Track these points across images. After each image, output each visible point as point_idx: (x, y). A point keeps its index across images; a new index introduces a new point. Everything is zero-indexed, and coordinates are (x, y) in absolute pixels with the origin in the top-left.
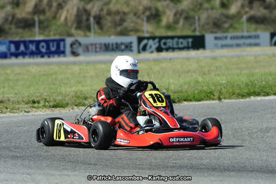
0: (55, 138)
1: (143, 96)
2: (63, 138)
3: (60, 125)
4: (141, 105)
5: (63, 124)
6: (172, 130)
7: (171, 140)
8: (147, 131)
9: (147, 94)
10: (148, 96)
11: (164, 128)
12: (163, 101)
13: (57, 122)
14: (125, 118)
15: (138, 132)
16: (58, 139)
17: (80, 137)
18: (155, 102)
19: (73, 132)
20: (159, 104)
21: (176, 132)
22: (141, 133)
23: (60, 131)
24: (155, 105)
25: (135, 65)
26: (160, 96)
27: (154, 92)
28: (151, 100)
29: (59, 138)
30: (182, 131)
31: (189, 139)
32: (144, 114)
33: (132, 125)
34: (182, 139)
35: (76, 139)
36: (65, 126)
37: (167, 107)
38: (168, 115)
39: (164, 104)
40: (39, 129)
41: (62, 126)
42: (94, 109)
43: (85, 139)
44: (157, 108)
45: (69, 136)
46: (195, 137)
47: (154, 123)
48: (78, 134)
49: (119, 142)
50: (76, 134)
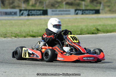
0: (23, 57)
1: (67, 37)
2: (27, 57)
3: (26, 50)
4: (66, 41)
5: (28, 50)
6: (84, 54)
7: (84, 58)
8: (71, 54)
9: (69, 36)
10: (70, 38)
11: (78, 52)
12: (77, 40)
13: (24, 49)
15: (66, 55)
16: (24, 57)
17: (37, 56)
18: (73, 40)
19: (33, 54)
20: (75, 41)
21: (86, 55)
22: (68, 55)
23: (26, 53)
24: (73, 41)
25: (59, 22)
26: (76, 38)
27: (72, 36)
28: (71, 39)
29: (25, 56)
30: (88, 55)
31: (92, 58)
32: (67, 46)
33: (62, 51)
34: (89, 58)
35: (35, 57)
36: (28, 51)
37: (79, 43)
38: (81, 46)
39: (78, 41)
40: (14, 52)
41: (27, 51)
42: (42, 43)
43: (40, 57)
44: (75, 43)
45: (31, 56)
46: (95, 57)
47: (74, 50)
48: (36, 55)
49: (59, 59)
50: (35, 55)
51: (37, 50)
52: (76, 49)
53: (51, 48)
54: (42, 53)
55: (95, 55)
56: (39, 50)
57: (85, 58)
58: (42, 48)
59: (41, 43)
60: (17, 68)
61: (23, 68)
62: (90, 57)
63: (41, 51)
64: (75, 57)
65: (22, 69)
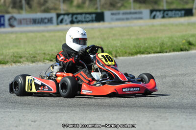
0: (27, 90)
1: (97, 57)
2: (34, 90)
3: (31, 80)
4: (96, 64)
5: (34, 79)
6: (123, 82)
7: (124, 90)
8: (104, 84)
9: (100, 55)
10: (101, 57)
11: (114, 80)
12: (112, 61)
13: (27, 78)
14: (83, 74)
15: (95, 85)
16: (29, 91)
17: (49, 89)
18: (106, 61)
19: (43, 85)
20: (110, 63)
21: (127, 84)
22: (98, 85)
23: (31, 85)
24: (107, 63)
25: (84, 34)
26: (110, 57)
27: (104, 54)
28: (103, 60)
29: (31, 90)
30: (131, 83)
31: (136, 89)
32: (97, 71)
33: (90, 79)
34: (132, 89)
35: (46, 90)
36: (35, 81)
37: (115, 65)
38: (118, 71)
39: (113, 63)
40: (12, 83)
41: (33, 81)
42: (57, 68)
43: (54, 90)
44: (109, 66)
45: (40, 88)
46: (141, 87)
47: (108, 78)
48: (48, 87)
49: (84, 92)
50: (46, 87)
51: (48, 79)
52: (111, 76)
53: (71, 75)
54: (57, 84)
55: (141, 84)
56: (52, 79)
57: (126, 90)
58: (57, 76)
59: (55, 67)
60: (55, 113)
61: (65, 113)
62: (133, 87)
63: (55, 81)
64: (110, 89)
65: (62, 114)
